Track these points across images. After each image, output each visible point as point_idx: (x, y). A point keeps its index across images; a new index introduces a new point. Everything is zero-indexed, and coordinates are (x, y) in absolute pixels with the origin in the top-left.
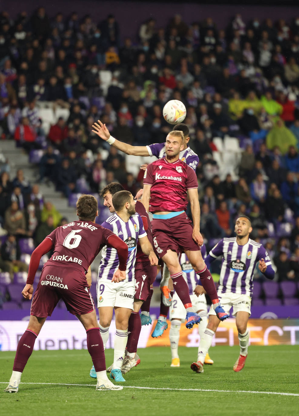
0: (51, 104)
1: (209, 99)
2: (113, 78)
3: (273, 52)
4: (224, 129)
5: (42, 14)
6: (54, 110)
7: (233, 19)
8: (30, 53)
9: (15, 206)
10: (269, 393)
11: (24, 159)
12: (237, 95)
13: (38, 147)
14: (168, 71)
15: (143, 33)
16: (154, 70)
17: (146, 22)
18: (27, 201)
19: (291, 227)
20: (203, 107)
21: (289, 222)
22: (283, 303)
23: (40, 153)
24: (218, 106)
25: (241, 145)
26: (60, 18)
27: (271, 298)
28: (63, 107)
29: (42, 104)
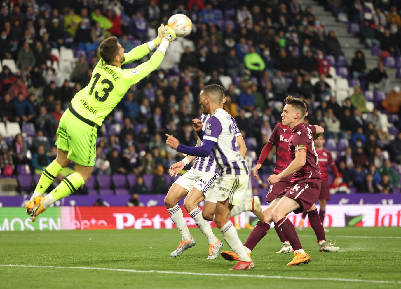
1: (47, 15)
4: (61, 41)
10: (99, 269)
12: (72, 12)
19: (121, 128)
20: (42, 22)
21: (120, 123)
22: (114, 193)
24: (56, 21)
25: (75, 55)
27: (104, 188)
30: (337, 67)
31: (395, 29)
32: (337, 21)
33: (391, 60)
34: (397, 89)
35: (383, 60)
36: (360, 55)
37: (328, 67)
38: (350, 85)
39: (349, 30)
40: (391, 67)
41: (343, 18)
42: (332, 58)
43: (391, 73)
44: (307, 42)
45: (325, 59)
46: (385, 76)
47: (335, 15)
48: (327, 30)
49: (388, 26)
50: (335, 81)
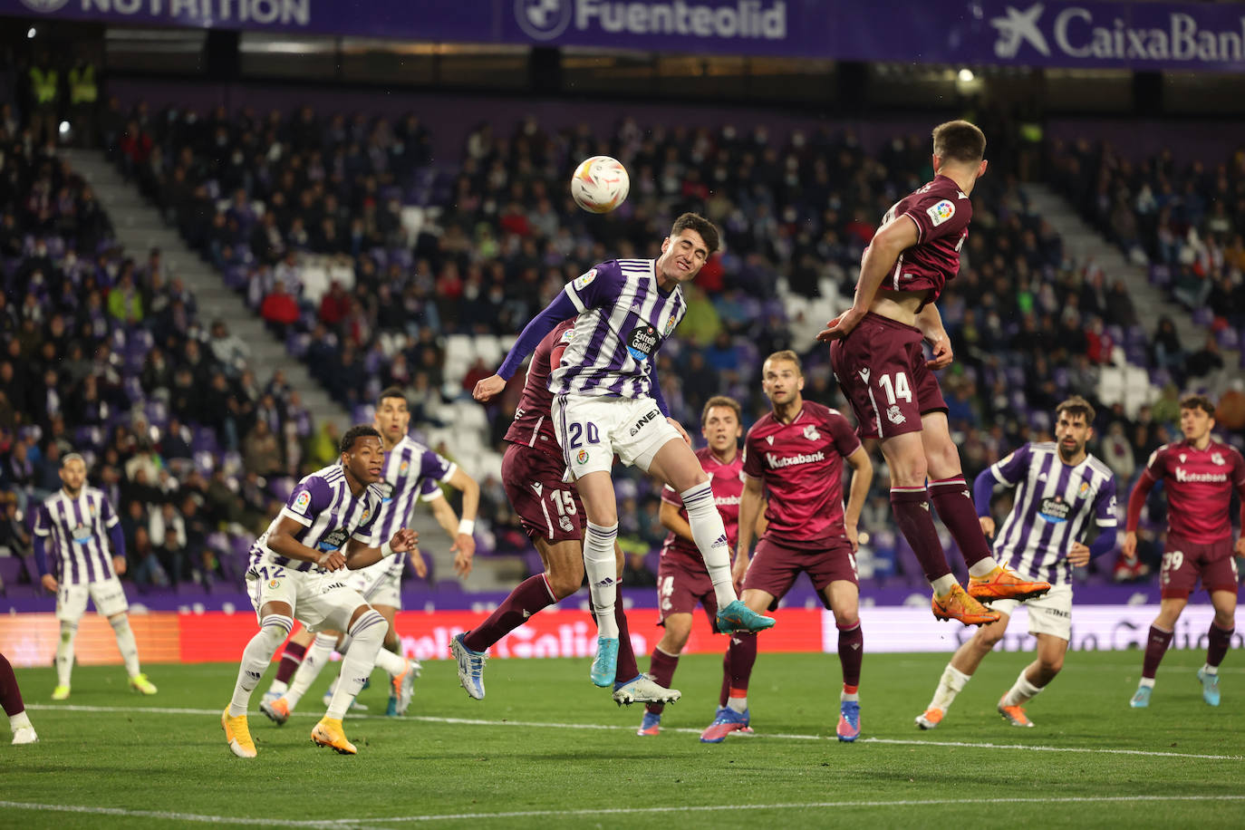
0: (324, 260)
2: (427, 220)
3: (682, 179)
5: (308, 115)
6: (328, 269)
7: (620, 124)
8: (288, 179)
9: (262, 427)
11: (279, 350)
13: (302, 328)
14: (516, 209)
15: (475, 146)
16: (490, 207)
17: (478, 128)
18: (284, 418)
23: (305, 341)
26: (339, 121)
28: (343, 265)
29: (310, 259)
30: (1127, 348)
31: (1236, 277)
32: (1128, 260)
33: (1231, 335)
34: (1238, 385)
35: (1215, 333)
36: (1167, 328)
37: (1109, 349)
38: (1152, 380)
39: (1151, 278)
40: (1231, 348)
41: (1139, 256)
42: (1117, 332)
43: (1231, 359)
44: (1073, 299)
45: (1105, 332)
46: (1218, 363)
47: (1125, 251)
48: (1110, 280)
49: (1226, 269)
50: (1124, 375)
